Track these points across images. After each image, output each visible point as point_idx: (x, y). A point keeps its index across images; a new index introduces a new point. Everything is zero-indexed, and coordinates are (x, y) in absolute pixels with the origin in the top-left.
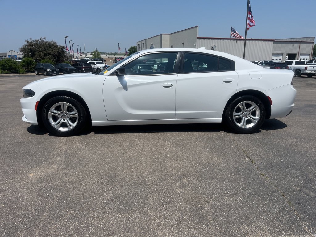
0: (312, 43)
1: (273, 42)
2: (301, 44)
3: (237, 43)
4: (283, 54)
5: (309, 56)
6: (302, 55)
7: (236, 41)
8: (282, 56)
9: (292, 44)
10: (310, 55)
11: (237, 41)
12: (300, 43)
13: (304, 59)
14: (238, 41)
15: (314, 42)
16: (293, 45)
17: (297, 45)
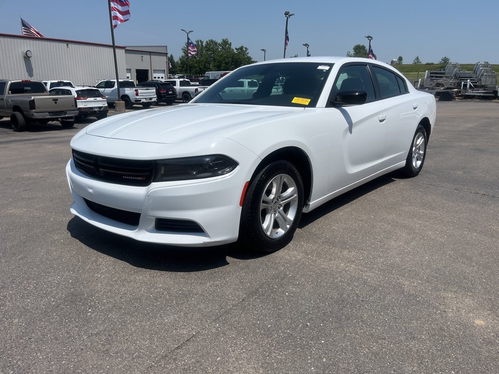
0: (165, 55)
1: (124, 51)
2: (152, 56)
3: (68, 47)
4: (130, 69)
5: (164, 73)
6: (156, 71)
7: (65, 45)
8: (130, 73)
9: (140, 56)
10: (166, 71)
11: (67, 45)
12: (150, 53)
13: (159, 78)
14: (70, 45)
15: (167, 54)
16: (142, 57)
17: (146, 57)
